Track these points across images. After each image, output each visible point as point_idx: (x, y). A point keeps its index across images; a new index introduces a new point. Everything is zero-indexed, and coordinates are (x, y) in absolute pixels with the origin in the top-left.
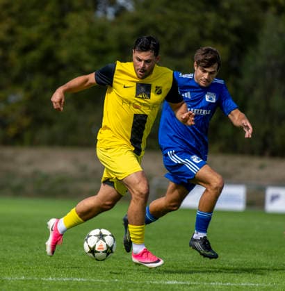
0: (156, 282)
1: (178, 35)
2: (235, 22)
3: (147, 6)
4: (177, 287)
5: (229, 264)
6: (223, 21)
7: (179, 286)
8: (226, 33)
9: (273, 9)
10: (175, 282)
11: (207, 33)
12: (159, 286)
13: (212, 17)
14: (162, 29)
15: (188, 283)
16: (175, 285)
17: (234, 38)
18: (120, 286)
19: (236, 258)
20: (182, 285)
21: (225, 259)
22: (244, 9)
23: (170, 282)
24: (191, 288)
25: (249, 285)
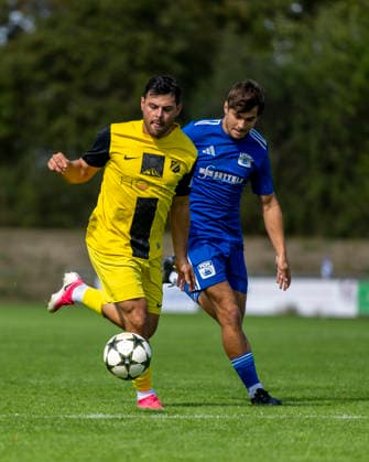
0: (74, 416)
1: (99, 65)
2: (179, 45)
3: (53, 24)
4: (103, 423)
5: (177, 388)
6: (161, 44)
7: (106, 420)
8: (167, 60)
9: (232, 26)
10: (101, 416)
11: (140, 61)
12: (78, 422)
13: (146, 37)
14: (76, 56)
15: (120, 417)
16: (101, 419)
17: (178, 68)
18: (22, 422)
19: (185, 379)
20: (110, 420)
21: (170, 381)
22: (192, 26)
23: (92, 416)
24: (123, 423)
25: (206, 417)
